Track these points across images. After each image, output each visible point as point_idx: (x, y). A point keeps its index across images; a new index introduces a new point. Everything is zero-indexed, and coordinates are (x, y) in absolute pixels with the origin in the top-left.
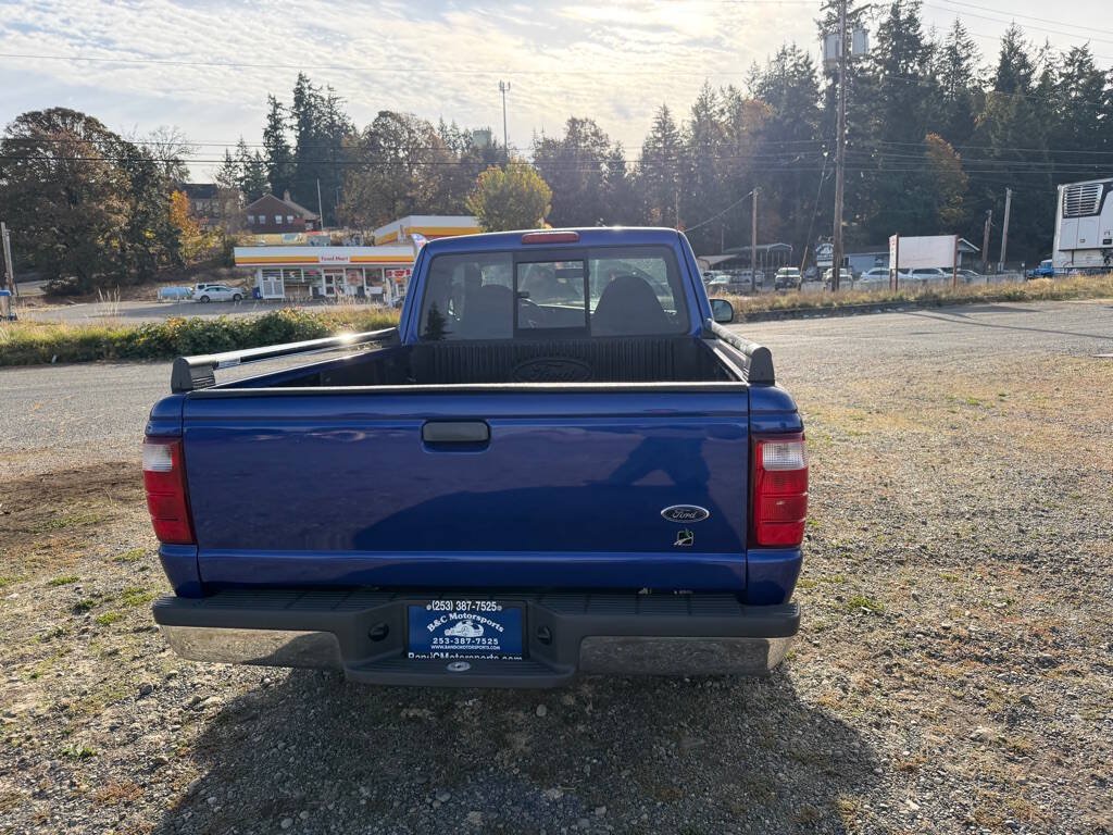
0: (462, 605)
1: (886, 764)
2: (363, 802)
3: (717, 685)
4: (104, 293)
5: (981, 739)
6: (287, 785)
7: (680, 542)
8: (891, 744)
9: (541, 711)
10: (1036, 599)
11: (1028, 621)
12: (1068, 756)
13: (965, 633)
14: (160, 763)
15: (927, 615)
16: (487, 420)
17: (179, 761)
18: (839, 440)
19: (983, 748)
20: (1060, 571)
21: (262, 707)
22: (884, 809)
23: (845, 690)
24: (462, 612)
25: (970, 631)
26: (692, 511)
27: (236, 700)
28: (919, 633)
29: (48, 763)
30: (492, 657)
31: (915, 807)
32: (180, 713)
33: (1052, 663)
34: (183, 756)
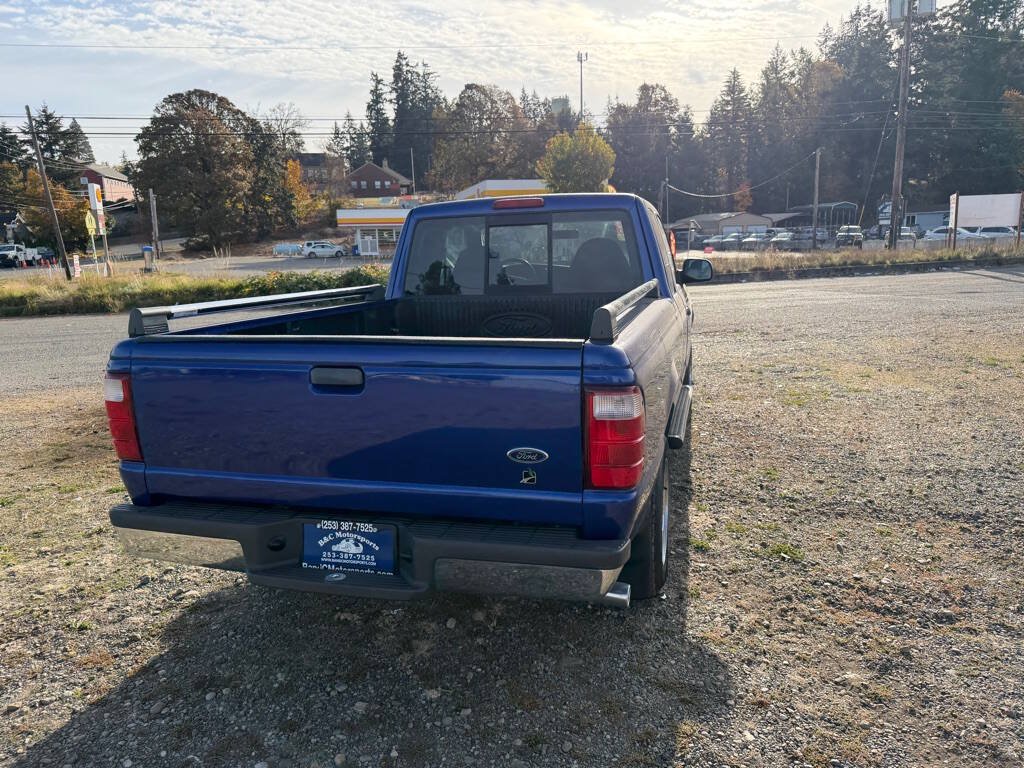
0: (345, 526)
1: (741, 697)
2: (276, 685)
3: (616, 614)
4: (218, 250)
5: (844, 684)
6: (223, 666)
7: (525, 481)
8: (757, 680)
9: (451, 623)
10: (963, 558)
11: (945, 578)
12: (924, 707)
13: (873, 583)
14: (134, 639)
15: (845, 566)
16: (363, 368)
17: (149, 639)
18: (837, 396)
19: (843, 692)
20: (1001, 532)
21: (228, 602)
22: (720, 736)
23: (732, 628)
24: (344, 531)
25: (881, 583)
26: (533, 453)
27: (210, 595)
28: (828, 581)
29: (54, 632)
30: (369, 571)
31: (750, 737)
32: (164, 601)
33: (950, 619)
34: (153, 636)
